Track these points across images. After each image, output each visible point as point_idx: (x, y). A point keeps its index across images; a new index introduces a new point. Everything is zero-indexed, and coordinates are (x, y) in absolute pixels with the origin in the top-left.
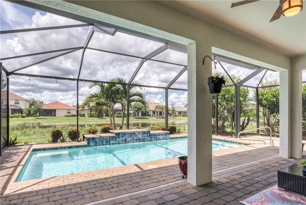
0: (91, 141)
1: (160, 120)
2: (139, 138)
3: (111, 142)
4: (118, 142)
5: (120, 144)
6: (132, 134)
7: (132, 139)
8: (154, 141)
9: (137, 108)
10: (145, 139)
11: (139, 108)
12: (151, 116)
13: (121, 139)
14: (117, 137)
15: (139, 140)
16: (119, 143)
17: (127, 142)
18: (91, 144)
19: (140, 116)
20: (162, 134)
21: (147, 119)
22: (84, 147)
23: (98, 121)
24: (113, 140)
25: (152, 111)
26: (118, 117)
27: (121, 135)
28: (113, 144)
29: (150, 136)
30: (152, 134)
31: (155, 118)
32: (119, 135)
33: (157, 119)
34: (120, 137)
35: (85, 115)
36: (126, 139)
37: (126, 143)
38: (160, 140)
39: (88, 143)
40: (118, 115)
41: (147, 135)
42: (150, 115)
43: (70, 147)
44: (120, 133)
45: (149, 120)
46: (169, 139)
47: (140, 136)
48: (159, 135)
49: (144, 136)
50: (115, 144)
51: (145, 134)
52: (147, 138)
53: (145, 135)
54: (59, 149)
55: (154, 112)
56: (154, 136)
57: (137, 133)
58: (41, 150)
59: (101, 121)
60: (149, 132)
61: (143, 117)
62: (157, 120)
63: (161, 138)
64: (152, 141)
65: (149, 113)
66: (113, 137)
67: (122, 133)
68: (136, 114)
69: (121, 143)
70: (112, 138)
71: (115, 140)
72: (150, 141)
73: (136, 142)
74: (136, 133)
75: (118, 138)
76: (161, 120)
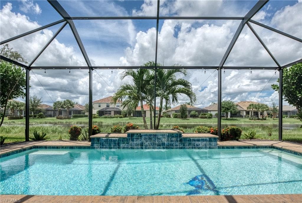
0: (95, 142)
1: (254, 122)
2: (162, 143)
3: (122, 145)
4: (131, 146)
5: (134, 149)
6: (152, 136)
7: (151, 143)
8: (188, 149)
9: (225, 108)
10: (172, 145)
11: (227, 108)
12: (243, 117)
13: (135, 142)
14: (129, 139)
15: (162, 145)
16: (132, 148)
17: (144, 147)
18: (95, 145)
19: (229, 117)
20: (203, 140)
21: (237, 120)
22: (87, 149)
23: (180, 122)
24: (124, 143)
25: (245, 111)
26: (202, 118)
27: (136, 137)
28: (124, 148)
29: (181, 140)
30: (185, 139)
31: (248, 120)
32: (132, 137)
33: (250, 120)
34: (134, 140)
35: (170, 116)
36: (142, 143)
37: (142, 148)
38: (199, 148)
39: (92, 145)
40: (202, 116)
41: (177, 139)
42: (241, 116)
43: (72, 148)
44: (134, 134)
45: (239, 121)
46: (216, 148)
47: (165, 140)
48: (198, 140)
49: (171, 141)
50: (127, 148)
51: (173, 137)
52: (177, 144)
53: (174, 139)
54: (60, 148)
55: (248, 113)
56: (188, 141)
57: (160, 135)
58: (42, 148)
59: (183, 122)
60: (181, 134)
61: (232, 118)
62: (250, 122)
63: (200, 146)
64: (184, 148)
65: (241, 114)
66: (124, 138)
67: (137, 134)
68: (225, 115)
69: (136, 148)
70: (123, 140)
71: (127, 143)
72: (181, 148)
73: (157, 149)
74: (158, 135)
75: (131, 140)
76: (256, 122)
